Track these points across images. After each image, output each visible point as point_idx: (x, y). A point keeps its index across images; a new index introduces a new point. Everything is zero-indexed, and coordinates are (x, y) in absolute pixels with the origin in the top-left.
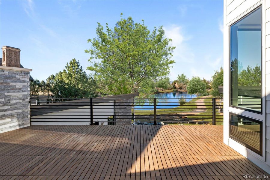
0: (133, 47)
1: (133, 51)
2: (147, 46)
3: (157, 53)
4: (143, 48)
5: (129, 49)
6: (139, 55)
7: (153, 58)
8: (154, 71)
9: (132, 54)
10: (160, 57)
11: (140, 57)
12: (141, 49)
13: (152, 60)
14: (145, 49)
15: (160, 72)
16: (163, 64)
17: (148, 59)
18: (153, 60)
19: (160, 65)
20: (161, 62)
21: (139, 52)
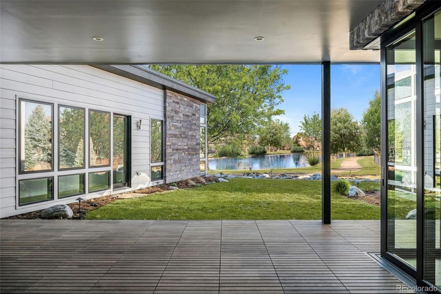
0: (216, 78)
1: (214, 84)
2: (240, 78)
3: (255, 93)
4: (232, 80)
5: (208, 79)
6: (223, 93)
7: (247, 102)
8: (243, 124)
9: (211, 89)
10: (259, 101)
11: (225, 97)
12: (229, 83)
13: (244, 104)
14: (235, 83)
15: (254, 126)
16: (262, 113)
17: (238, 101)
18: (246, 105)
19: (256, 115)
20: (261, 109)
21: (223, 87)
